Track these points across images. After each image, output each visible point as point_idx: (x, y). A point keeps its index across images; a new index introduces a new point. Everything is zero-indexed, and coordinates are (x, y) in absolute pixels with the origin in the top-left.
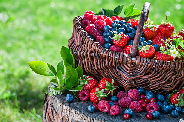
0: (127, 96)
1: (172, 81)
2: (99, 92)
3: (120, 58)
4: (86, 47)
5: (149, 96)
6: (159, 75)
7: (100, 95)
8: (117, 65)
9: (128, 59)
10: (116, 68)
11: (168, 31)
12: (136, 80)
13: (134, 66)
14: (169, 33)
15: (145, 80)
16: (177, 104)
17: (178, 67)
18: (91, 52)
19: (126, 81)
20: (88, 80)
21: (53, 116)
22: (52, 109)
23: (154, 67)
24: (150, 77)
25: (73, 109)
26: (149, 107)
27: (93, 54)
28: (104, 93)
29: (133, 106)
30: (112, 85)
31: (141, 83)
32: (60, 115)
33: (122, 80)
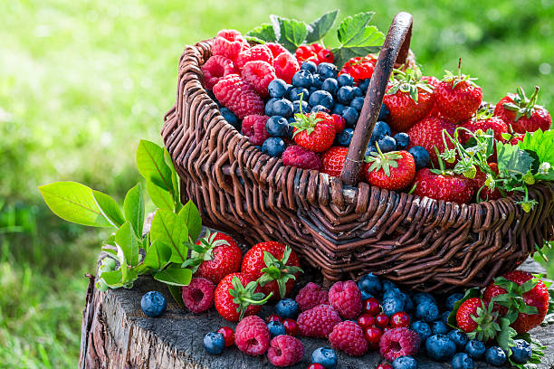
0: (326, 302)
1: (464, 258)
2: (241, 289)
3: (309, 189)
4: (210, 148)
5: (391, 305)
6: (423, 243)
7: (245, 299)
8: (300, 206)
9: (334, 192)
10: (299, 213)
11: (461, 105)
12: (357, 252)
13: (352, 212)
14: (463, 110)
15: (383, 252)
16: (474, 334)
17: (483, 222)
18: (227, 163)
19: (325, 253)
20: (213, 245)
21: (105, 352)
22: (103, 331)
23: (409, 219)
24: (398, 247)
25: (160, 341)
26: (388, 341)
27: (231, 170)
28: (255, 292)
29: (341, 335)
30: (282, 267)
31: (372, 261)
32: (125, 352)
33: (315, 249)
